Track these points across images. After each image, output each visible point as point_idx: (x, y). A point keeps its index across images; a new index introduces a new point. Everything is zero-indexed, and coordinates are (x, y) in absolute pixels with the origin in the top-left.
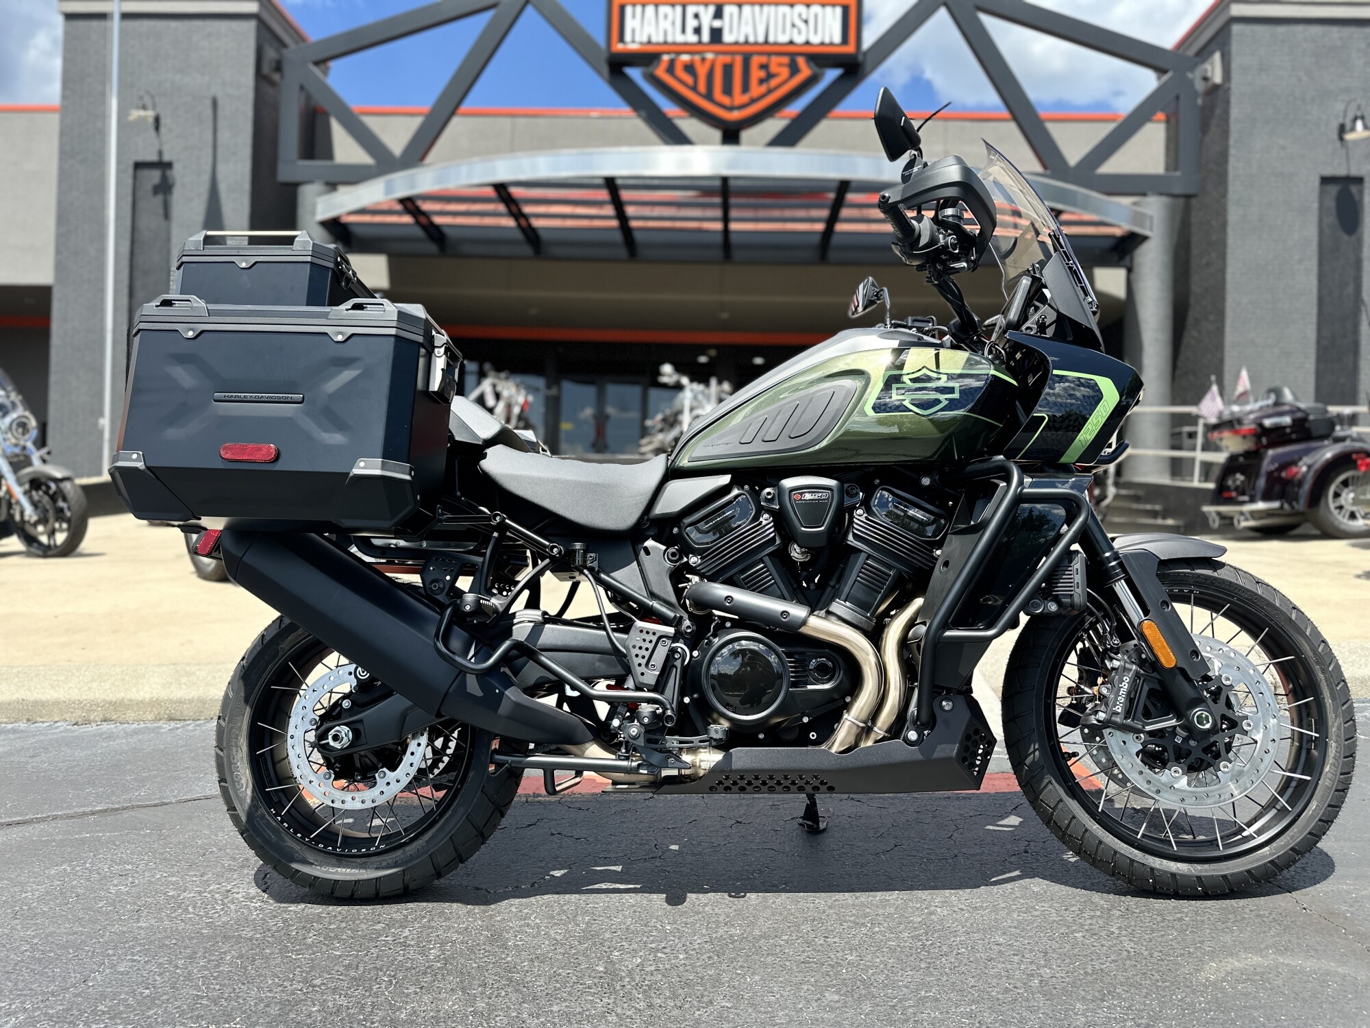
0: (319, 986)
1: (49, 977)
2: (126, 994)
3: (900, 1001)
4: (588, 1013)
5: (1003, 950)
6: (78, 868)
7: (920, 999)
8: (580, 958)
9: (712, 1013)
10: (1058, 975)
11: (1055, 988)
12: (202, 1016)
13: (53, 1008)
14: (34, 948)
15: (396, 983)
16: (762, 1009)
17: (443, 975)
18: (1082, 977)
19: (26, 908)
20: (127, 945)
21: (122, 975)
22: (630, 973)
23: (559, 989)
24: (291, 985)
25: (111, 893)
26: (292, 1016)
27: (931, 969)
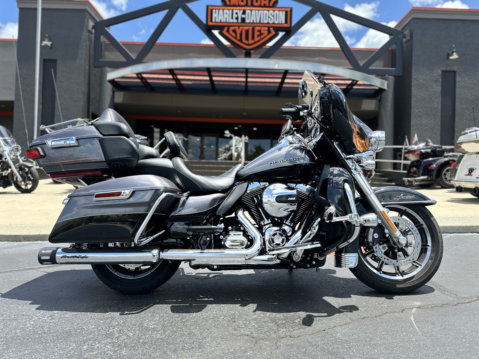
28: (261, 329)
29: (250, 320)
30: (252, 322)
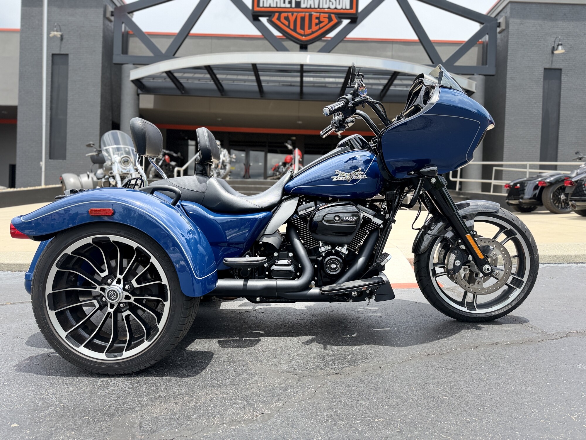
28: (306, 366)
29: (293, 356)
30: (296, 358)
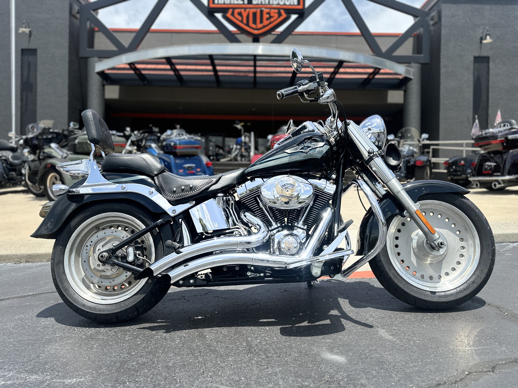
0: (134, 355)
1: (23, 356)
2: (56, 361)
3: (363, 351)
4: (243, 360)
5: (397, 332)
6: (27, 316)
7: (370, 350)
8: (236, 341)
9: (291, 358)
10: (419, 340)
11: (420, 344)
12: (89, 368)
13: (27, 368)
14: (14, 346)
15: (165, 353)
16: (311, 356)
17: (183, 349)
18: (429, 340)
19: (8, 331)
20: (53, 343)
21: (53, 354)
22: (256, 345)
23: (230, 352)
24: (123, 355)
25: (42, 324)
26: (126, 366)
27: (372, 339)
